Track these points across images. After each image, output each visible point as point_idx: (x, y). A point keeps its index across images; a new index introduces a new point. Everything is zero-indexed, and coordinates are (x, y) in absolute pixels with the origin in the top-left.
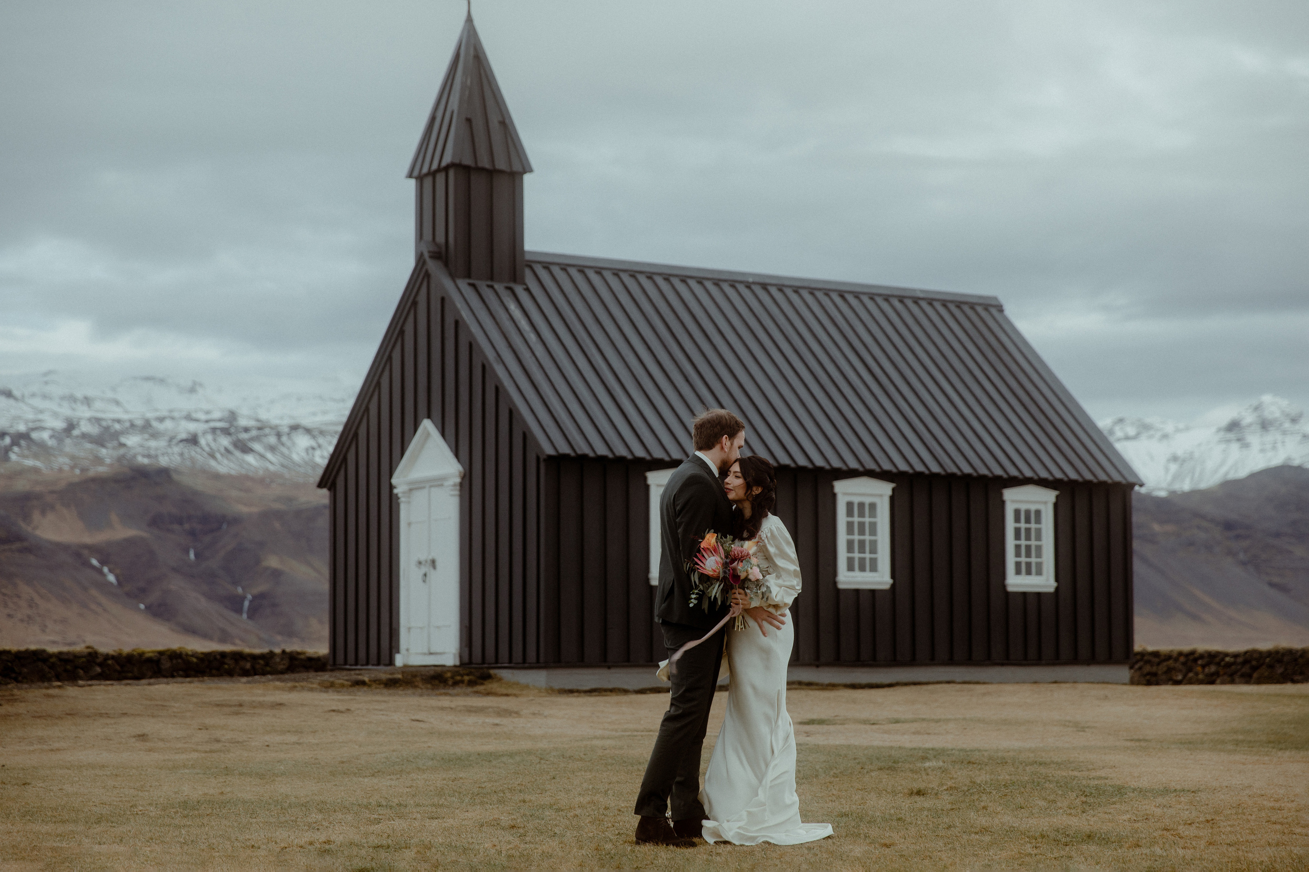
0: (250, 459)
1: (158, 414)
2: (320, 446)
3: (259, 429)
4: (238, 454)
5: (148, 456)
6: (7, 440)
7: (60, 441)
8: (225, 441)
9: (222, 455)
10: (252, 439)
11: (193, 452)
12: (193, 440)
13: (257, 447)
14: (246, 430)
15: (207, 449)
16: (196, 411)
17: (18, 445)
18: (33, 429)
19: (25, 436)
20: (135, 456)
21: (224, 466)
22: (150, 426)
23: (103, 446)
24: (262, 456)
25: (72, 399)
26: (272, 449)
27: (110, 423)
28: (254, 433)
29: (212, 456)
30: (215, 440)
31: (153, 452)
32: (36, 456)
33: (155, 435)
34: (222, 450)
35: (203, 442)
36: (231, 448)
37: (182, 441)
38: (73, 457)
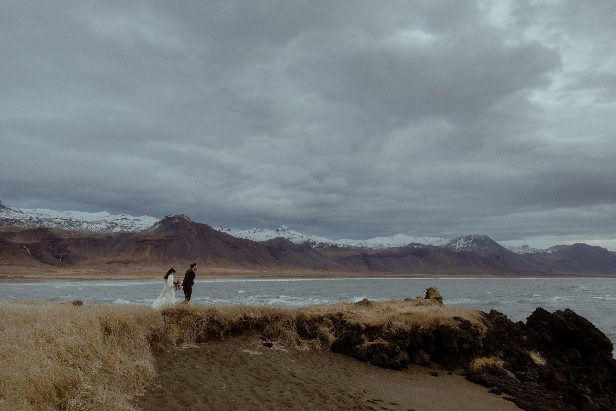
0: (72, 228)
1: (54, 218)
2: (89, 226)
3: (75, 221)
4: (69, 226)
5: (48, 226)
6: (14, 221)
7: (27, 222)
8: (67, 224)
9: (66, 226)
10: (74, 224)
11: (59, 225)
12: (59, 223)
13: (74, 225)
14: (73, 222)
15: (62, 225)
16: (62, 217)
17: (16, 222)
18: (21, 219)
19: (19, 221)
20: (45, 226)
21: (66, 229)
22: (51, 220)
23: (38, 224)
24: (75, 227)
25: (38, 214)
26: (78, 226)
27: (41, 219)
28: (74, 222)
29: (64, 227)
30: (65, 223)
31: (49, 225)
32: (19, 225)
33: (51, 222)
34: (66, 225)
35: (62, 224)
36: (68, 225)
37: (56, 223)
38: (28, 225)
